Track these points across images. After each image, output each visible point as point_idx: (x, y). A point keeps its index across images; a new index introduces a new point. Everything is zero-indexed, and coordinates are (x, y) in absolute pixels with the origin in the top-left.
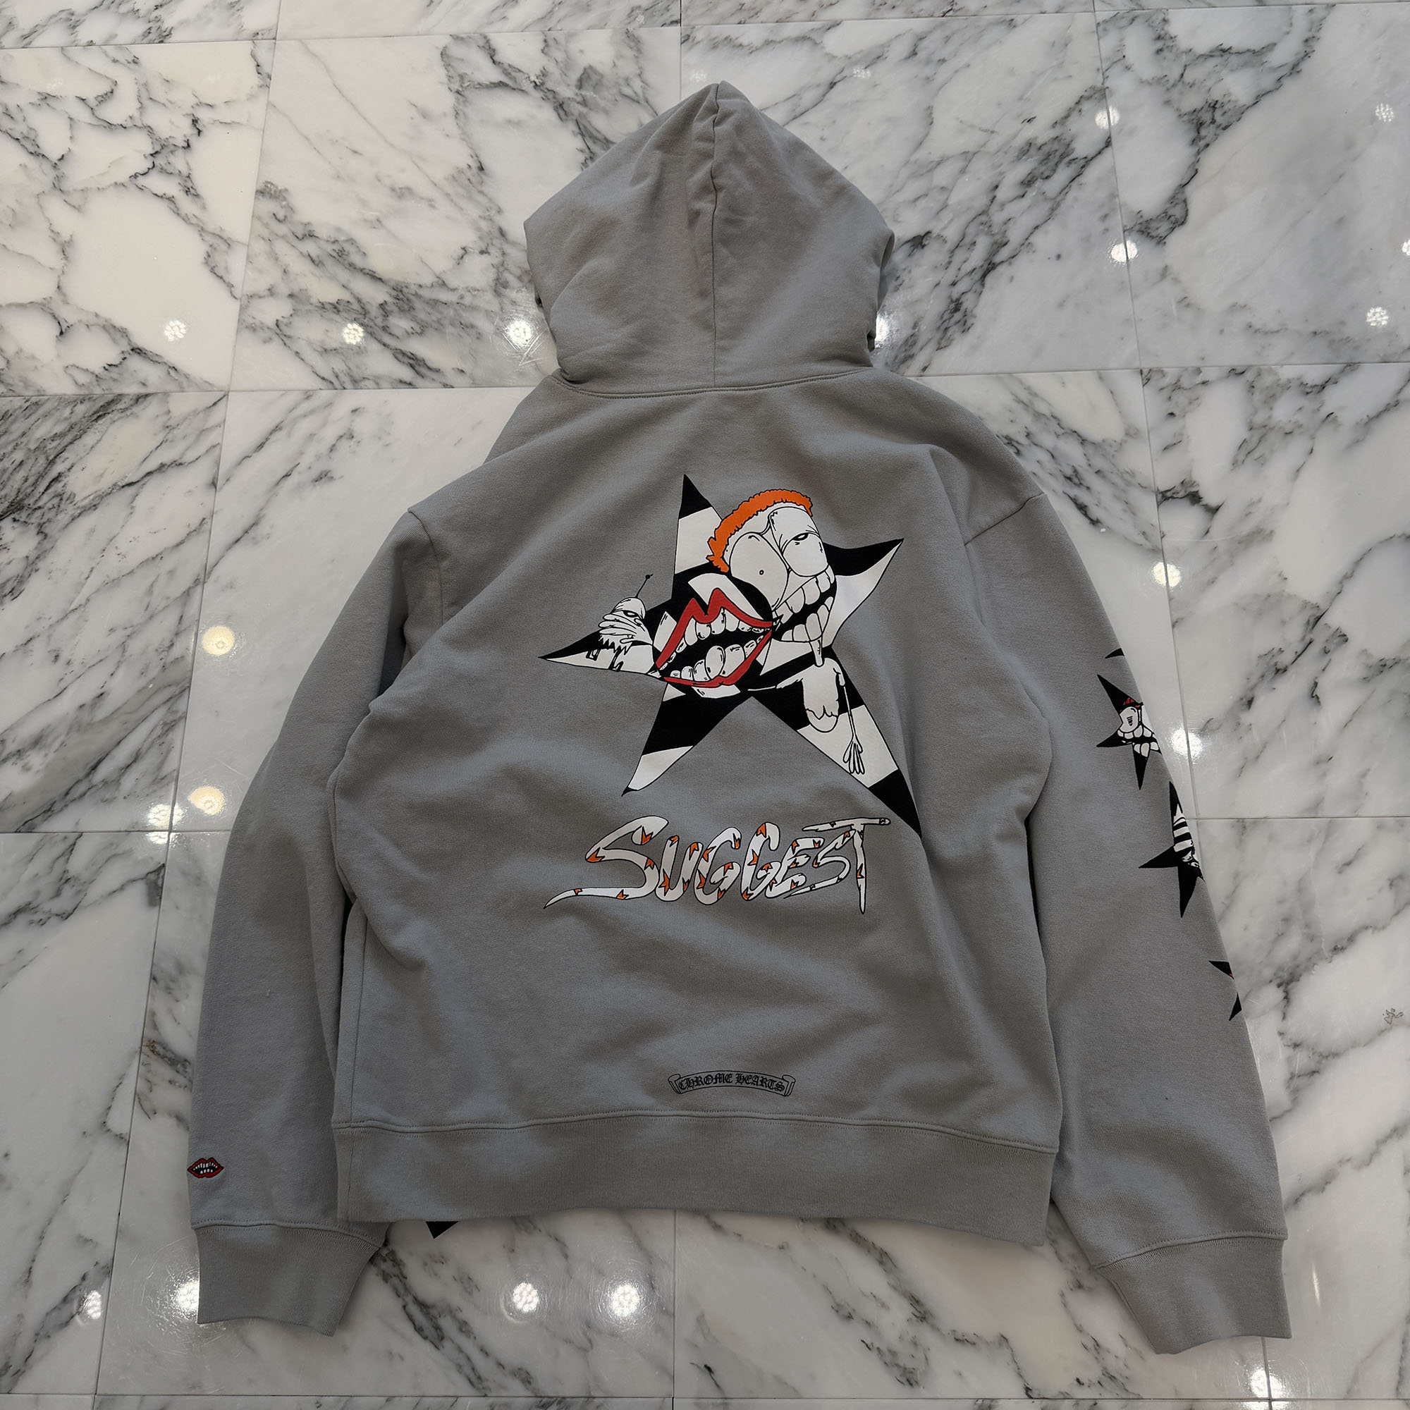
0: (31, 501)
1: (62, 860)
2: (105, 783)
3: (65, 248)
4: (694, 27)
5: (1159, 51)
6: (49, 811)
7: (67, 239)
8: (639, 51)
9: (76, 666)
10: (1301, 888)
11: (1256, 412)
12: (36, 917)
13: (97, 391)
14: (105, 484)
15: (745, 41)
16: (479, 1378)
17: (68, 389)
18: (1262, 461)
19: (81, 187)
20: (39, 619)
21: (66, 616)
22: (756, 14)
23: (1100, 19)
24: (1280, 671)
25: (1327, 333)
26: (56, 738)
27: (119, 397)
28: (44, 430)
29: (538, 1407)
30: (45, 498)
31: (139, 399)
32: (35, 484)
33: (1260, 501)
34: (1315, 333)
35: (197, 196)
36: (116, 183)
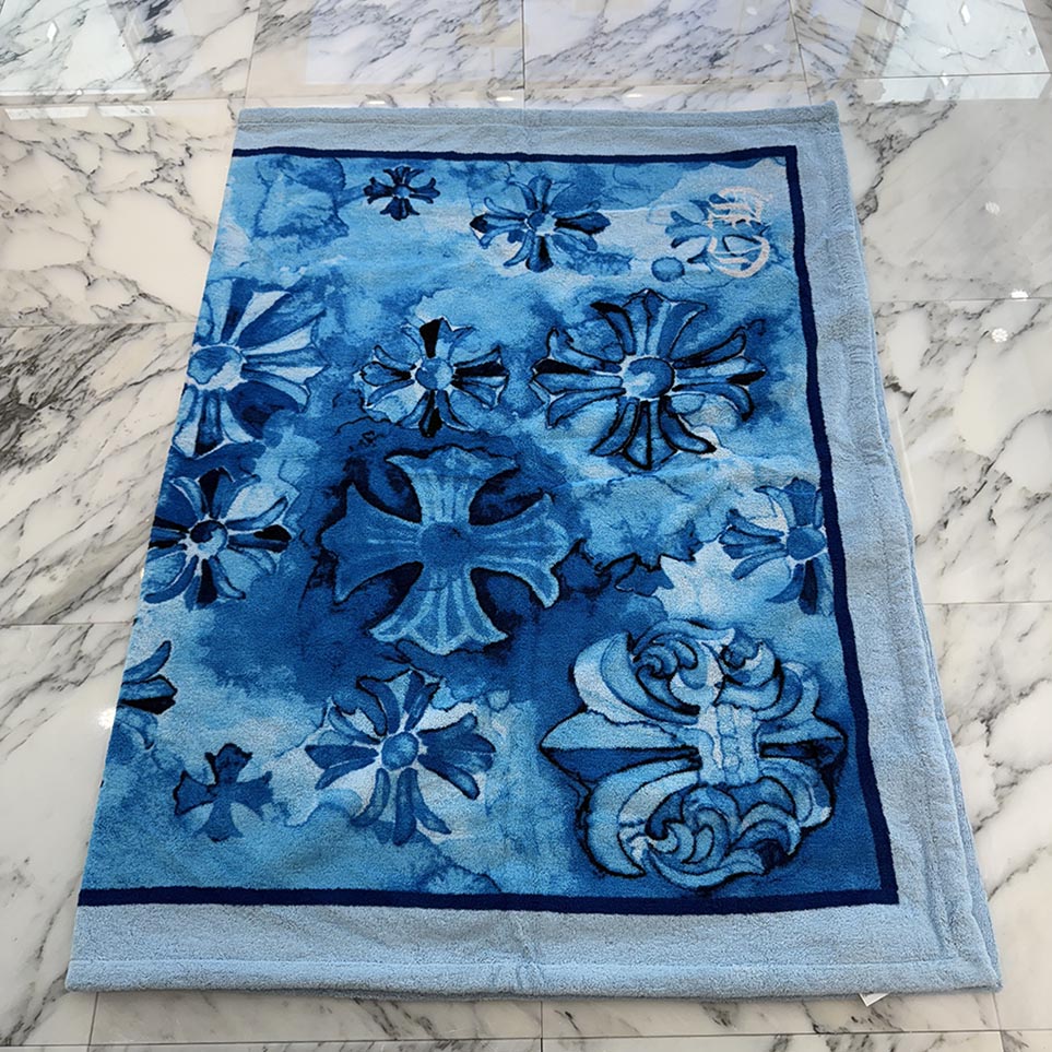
0: (64, 395)
1: (78, 643)
2: (111, 588)
3: (94, 230)
5: (852, 104)
6: (69, 609)
7: (96, 223)
9: (92, 507)
10: (993, 652)
11: (935, 331)
12: (56, 685)
13: (114, 322)
14: (118, 384)
16: (391, 1025)
17: (94, 321)
18: (941, 363)
19: (107, 190)
20: (66, 475)
21: (86, 473)
23: (810, 85)
24: (965, 502)
25: (980, 280)
26: (76, 558)
27: (130, 326)
28: (75, 348)
29: (437, 1047)
30: (74, 393)
31: (143, 327)
32: (67, 384)
33: (941, 389)
34: (972, 280)
35: (188, 195)
36: (131, 188)
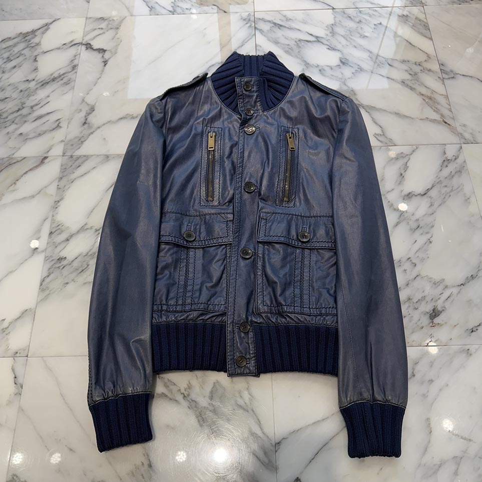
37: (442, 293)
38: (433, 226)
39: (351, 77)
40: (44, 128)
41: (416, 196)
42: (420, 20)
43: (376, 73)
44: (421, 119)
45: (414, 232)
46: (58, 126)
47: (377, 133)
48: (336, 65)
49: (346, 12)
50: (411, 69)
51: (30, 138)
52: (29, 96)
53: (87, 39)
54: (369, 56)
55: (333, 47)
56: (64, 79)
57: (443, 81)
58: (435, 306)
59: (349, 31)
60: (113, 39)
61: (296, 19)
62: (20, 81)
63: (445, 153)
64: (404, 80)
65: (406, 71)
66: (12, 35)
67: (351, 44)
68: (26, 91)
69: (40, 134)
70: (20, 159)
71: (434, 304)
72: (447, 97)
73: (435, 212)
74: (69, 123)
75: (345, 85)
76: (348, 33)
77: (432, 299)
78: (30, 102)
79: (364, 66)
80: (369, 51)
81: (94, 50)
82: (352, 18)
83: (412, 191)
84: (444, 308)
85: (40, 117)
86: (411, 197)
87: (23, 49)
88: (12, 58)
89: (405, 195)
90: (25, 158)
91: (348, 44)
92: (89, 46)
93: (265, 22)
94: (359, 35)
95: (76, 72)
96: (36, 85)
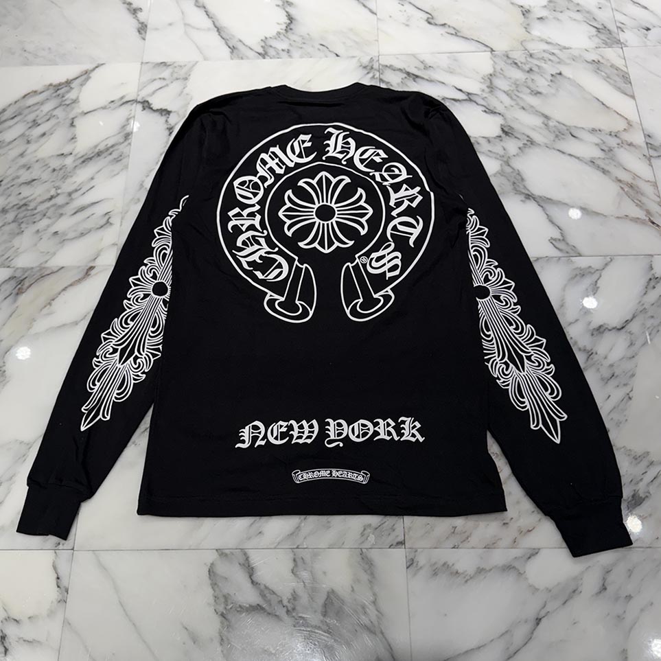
4: (416, 551)
8: (372, 574)
15: (460, 567)
22: (467, 538)
37: (646, 472)
38: (633, 375)
39: (517, 154)
40: (88, 225)
41: (610, 330)
42: (617, 69)
43: (554, 149)
44: (618, 217)
45: (607, 383)
46: (108, 223)
47: (554, 237)
48: (495, 136)
49: (510, 56)
50: (604, 143)
51: (68, 239)
52: (65, 177)
53: (143, 95)
54: (543, 123)
55: (492, 108)
56: (114, 153)
57: (649, 160)
58: (635, 490)
59: (515, 84)
60: (180, 95)
61: (438, 67)
62: (52, 156)
63: (651, 268)
64: (594, 158)
65: (597, 145)
66: (38, 87)
67: (517, 104)
68: (61, 169)
69: (82, 233)
70: (56, 269)
71: (634, 488)
72: (655, 185)
73: (636, 354)
74: (122, 218)
75: (509, 165)
76: (513, 87)
77: (631, 481)
78: (67, 187)
79: (536, 137)
80: (543, 114)
81: (154, 111)
82: (520, 64)
83: (605, 324)
84: (647, 494)
85: (82, 209)
86: (603, 332)
87: (55, 108)
88: (39, 122)
89: (594, 329)
90: (63, 267)
91: (513, 103)
92: (146, 105)
93: (394, 70)
94: (529, 91)
95: (130, 144)
96: (74, 161)
